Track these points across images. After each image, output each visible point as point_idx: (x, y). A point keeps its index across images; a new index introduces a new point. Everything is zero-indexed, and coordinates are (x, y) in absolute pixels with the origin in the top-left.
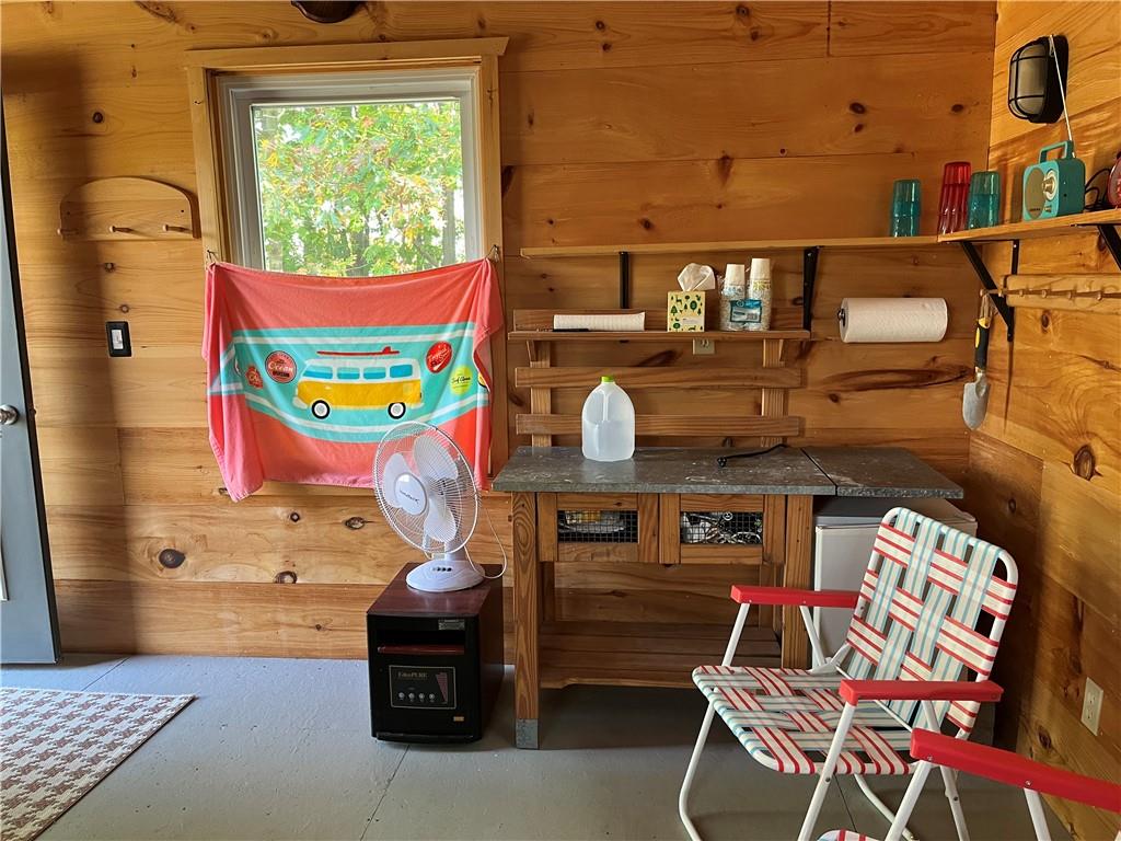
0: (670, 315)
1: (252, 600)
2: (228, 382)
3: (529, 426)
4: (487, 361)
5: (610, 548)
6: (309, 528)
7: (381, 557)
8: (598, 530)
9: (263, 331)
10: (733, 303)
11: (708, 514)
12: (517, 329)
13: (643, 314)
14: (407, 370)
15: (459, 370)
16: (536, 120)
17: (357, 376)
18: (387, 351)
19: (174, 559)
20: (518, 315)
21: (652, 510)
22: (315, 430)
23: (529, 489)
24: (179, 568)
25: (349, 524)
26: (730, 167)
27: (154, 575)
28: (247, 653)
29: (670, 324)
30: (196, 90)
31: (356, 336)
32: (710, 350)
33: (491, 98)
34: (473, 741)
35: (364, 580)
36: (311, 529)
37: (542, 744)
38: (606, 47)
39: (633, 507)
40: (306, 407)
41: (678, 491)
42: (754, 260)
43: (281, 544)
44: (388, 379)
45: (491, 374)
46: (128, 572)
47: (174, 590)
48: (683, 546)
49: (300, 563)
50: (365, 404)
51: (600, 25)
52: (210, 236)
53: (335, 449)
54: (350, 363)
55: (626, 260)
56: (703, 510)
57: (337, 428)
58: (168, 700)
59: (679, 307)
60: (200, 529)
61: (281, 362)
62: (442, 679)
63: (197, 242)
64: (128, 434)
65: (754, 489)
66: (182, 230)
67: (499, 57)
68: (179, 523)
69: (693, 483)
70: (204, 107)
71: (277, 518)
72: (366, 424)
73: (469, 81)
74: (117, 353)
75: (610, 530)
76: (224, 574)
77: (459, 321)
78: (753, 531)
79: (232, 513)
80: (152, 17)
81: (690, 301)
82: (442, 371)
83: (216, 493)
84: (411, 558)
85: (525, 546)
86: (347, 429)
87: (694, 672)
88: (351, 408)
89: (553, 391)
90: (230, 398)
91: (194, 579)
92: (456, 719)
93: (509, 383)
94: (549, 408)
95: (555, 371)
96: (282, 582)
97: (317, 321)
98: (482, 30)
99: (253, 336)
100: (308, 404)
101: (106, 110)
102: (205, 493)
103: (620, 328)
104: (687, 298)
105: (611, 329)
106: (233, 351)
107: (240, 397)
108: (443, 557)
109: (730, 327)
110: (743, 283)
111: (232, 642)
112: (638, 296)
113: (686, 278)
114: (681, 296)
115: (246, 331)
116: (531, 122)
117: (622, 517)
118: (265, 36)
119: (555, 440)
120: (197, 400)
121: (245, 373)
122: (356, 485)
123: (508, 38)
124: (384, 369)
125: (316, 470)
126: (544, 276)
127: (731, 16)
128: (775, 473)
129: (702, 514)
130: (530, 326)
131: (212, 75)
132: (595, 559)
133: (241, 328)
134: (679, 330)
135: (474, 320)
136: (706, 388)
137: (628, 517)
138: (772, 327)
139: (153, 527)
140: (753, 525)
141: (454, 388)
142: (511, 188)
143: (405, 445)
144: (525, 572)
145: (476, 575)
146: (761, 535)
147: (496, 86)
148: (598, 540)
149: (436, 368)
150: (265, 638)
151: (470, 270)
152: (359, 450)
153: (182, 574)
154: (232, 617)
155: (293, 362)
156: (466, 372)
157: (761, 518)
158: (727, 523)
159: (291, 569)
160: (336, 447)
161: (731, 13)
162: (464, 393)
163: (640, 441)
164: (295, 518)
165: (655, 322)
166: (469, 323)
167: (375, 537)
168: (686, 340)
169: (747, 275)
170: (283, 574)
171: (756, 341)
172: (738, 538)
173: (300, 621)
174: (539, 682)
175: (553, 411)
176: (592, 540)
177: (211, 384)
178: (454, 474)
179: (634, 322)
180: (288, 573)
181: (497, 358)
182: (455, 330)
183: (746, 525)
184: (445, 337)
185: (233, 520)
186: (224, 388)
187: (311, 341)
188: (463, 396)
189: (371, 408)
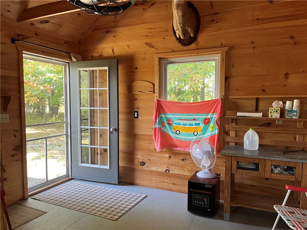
0: (269, 114)
1: (159, 175)
2: (158, 125)
3: (229, 140)
4: (219, 123)
5: (251, 172)
6: (173, 160)
7: (190, 169)
8: (248, 167)
9: (166, 114)
10: (288, 111)
11: (280, 166)
12: (227, 116)
13: (262, 113)
14: (199, 124)
15: (211, 125)
16: (234, 66)
17: (187, 125)
18: (194, 119)
19: (143, 164)
20: (227, 112)
21: (263, 163)
22: (176, 137)
23: (230, 155)
24: (144, 166)
25: (182, 160)
26: (288, 76)
27: (139, 167)
28: (157, 188)
29: (269, 116)
30: (157, 62)
31: (187, 116)
32: (281, 123)
33: (223, 61)
34: (212, 216)
35: (185, 174)
36: (174, 160)
37: (230, 220)
38: (254, 48)
39: (258, 162)
40: (174, 131)
41: (271, 159)
42: (295, 100)
43: (166, 163)
44: (194, 126)
45: (220, 126)
46: (133, 166)
47: (143, 171)
48: (272, 174)
49: (171, 168)
50: (188, 132)
51: (253, 43)
52: (157, 93)
53: (181, 142)
54: (185, 122)
55: (257, 99)
56: (278, 165)
57: (181, 137)
58: (142, 195)
59: (272, 112)
60: (149, 158)
61: (170, 121)
62: (205, 199)
63: (154, 94)
64: (136, 135)
65: (293, 160)
66: (151, 92)
67: (226, 52)
68: (145, 156)
69: (275, 157)
70: (158, 65)
71: (166, 157)
72: (188, 136)
73: (218, 57)
74: (135, 118)
75: (251, 167)
76: (154, 168)
77: (212, 113)
78: (293, 172)
79: (156, 154)
80: (148, 47)
81: (275, 110)
82: (207, 125)
83: (153, 150)
84: (198, 170)
85: (228, 169)
86: (183, 137)
87: (274, 206)
88: (185, 132)
89: (236, 131)
90: (158, 128)
91: (147, 169)
92: (208, 210)
93: (224, 128)
94: (235, 136)
95: (236, 126)
96: (166, 172)
97: (178, 112)
98: (222, 46)
99: (164, 115)
100: (175, 131)
101: (138, 67)
102: (151, 150)
103: (255, 116)
104: (275, 109)
105: (253, 116)
106: (160, 118)
107: (161, 129)
108: (206, 170)
109: (287, 117)
110: (291, 106)
111: (154, 185)
112: (260, 108)
113: (274, 104)
114: (273, 109)
115: (163, 114)
116: (233, 66)
117: (255, 164)
118: (172, 50)
119: (236, 144)
120: (151, 129)
121: (162, 123)
122: (185, 151)
123: (228, 47)
124: (193, 124)
125: (176, 146)
126: (235, 103)
127: (289, 39)
128: (300, 157)
129: (278, 166)
130: (231, 115)
131: (160, 59)
132: (247, 174)
133: (161, 113)
134: (272, 117)
135: (216, 113)
136: (280, 133)
137: (256, 165)
138: (300, 118)
139: (140, 156)
140: (293, 170)
141: (210, 129)
142: (227, 82)
143: (198, 142)
144: (228, 175)
145: (214, 176)
146: (295, 173)
147: (225, 58)
148: (248, 170)
149: (206, 124)
150: (161, 185)
151: (216, 101)
152: (186, 143)
153: (145, 168)
154: (155, 179)
155: (172, 121)
156: (213, 125)
157: (295, 169)
158: (285, 169)
159: (168, 169)
160: (181, 141)
161: (289, 38)
162: (213, 130)
163: (260, 145)
164: (170, 157)
165: (265, 115)
166: (215, 114)
167: (189, 164)
168: (274, 120)
169: (293, 104)
170: (167, 170)
171: (295, 121)
172: (288, 173)
173: (170, 182)
174: (230, 204)
175: (236, 136)
176: (246, 169)
177: (155, 125)
178: (210, 150)
179: (260, 115)
180: (168, 170)
181: (222, 122)
182: (211, 115)
183: (291, 170)
184: (208, 117)
185: (156, 156)
186: (157, 126)
187: (177, 116)
188: (212, 131)
189: (190, 133)
